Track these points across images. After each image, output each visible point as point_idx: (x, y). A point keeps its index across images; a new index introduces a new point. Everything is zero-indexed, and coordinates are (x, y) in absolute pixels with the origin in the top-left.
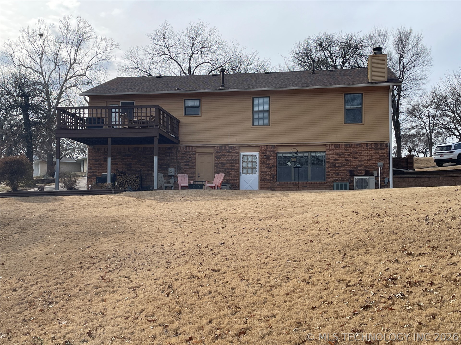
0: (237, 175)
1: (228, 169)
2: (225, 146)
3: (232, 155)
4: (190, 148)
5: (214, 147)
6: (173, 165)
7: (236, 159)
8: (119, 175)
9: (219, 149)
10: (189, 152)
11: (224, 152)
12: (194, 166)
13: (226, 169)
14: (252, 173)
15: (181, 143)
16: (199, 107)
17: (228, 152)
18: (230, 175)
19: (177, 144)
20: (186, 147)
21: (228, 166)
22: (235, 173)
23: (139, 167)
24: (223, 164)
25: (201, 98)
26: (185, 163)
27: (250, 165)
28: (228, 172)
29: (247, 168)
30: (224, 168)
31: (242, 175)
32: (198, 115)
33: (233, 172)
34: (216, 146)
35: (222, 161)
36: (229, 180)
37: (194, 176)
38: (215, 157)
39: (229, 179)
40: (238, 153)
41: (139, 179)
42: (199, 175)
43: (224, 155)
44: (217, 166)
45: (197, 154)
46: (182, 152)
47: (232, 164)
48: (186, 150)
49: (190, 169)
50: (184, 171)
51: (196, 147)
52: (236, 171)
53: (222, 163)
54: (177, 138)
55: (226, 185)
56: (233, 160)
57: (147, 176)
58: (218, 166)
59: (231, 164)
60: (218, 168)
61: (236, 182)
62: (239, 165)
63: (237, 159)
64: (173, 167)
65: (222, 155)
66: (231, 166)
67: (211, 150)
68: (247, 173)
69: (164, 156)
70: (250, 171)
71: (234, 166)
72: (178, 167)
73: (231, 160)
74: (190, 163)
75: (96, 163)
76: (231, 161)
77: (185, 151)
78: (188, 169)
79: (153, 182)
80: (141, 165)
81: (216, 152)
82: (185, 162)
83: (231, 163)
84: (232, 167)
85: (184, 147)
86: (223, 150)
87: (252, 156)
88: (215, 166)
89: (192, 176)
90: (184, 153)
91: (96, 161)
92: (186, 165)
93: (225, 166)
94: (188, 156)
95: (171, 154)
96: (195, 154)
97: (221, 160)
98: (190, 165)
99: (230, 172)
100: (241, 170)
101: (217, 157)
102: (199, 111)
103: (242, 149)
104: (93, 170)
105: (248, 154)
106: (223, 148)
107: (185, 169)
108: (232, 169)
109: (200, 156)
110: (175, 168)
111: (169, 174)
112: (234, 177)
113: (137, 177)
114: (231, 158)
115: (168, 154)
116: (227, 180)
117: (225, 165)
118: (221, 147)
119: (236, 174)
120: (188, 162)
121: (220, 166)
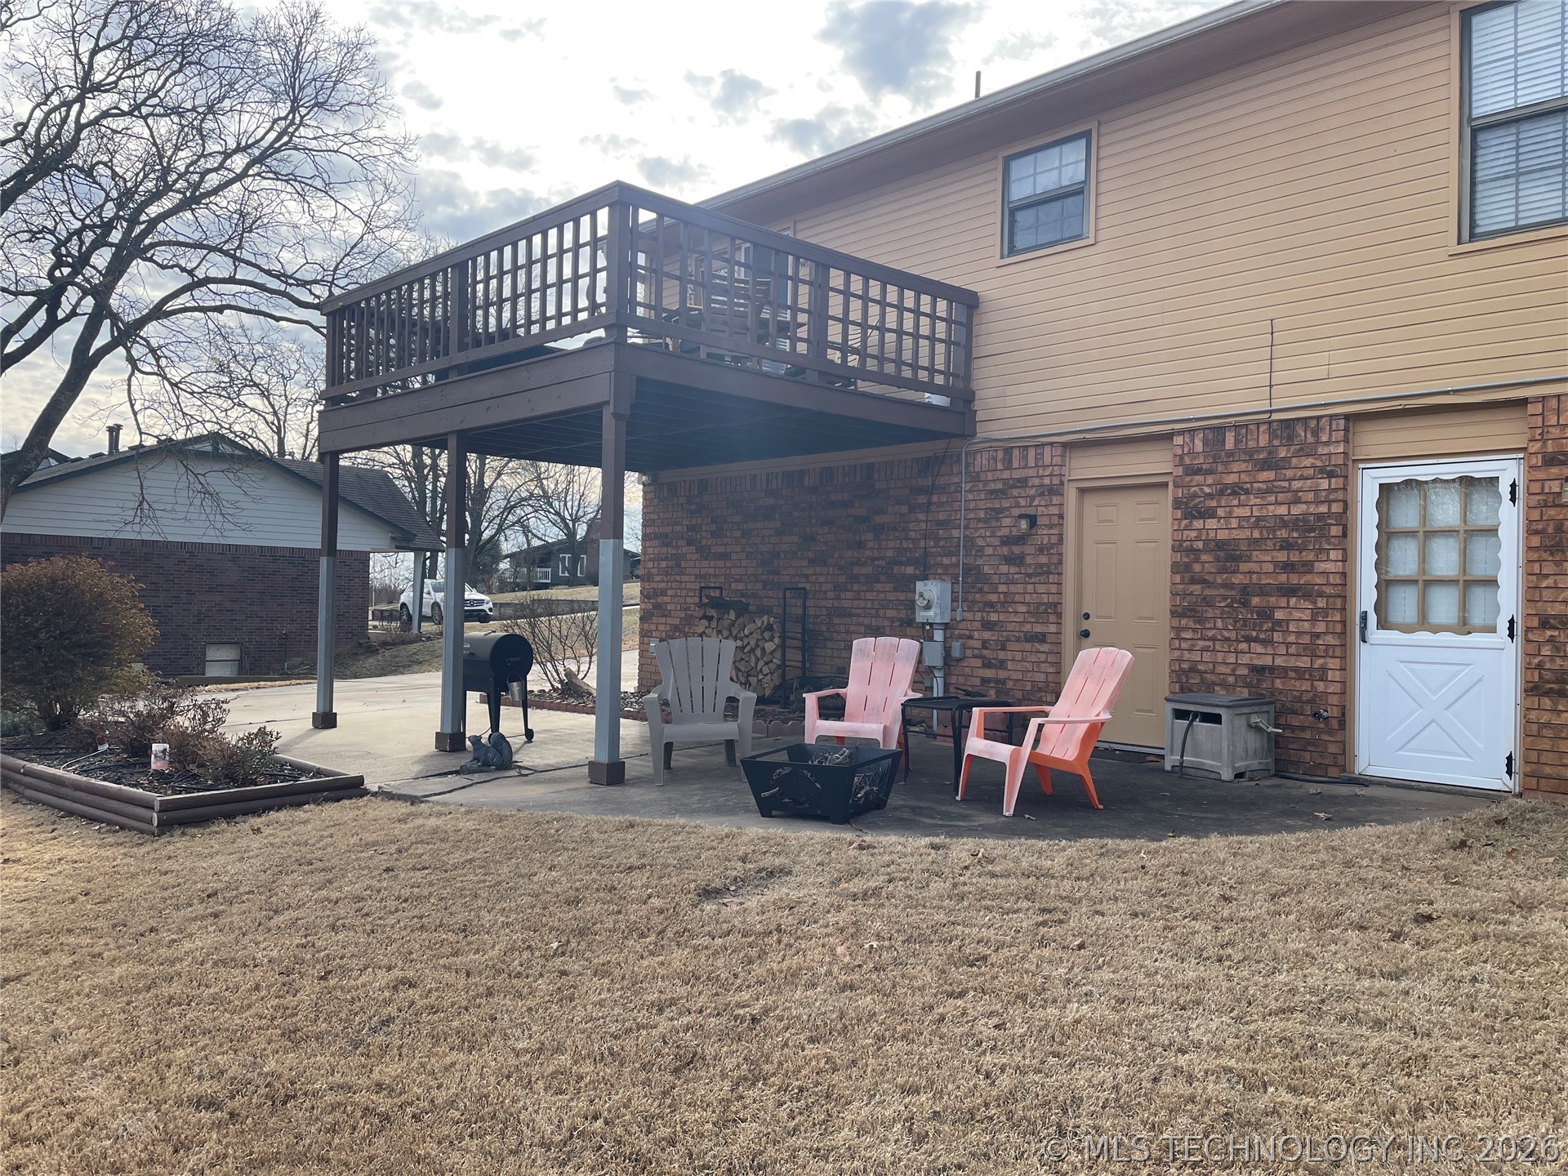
0: (1330, 640)
1: (1263, 591)
2: (1242, 426)
3: (1296, 485)
4: (1032, 453)
5: (1168, 437)
6: (946, 561)
7: (1320, 517)
9: (1199, 446)
10: (1023, 482)
11: (1235, 467)
12: (1051, 570)
13: (1246, 591)
14: (1464, 626)
15: (982, 432)
16: (1077, 191)
17: (1265, 465)
18: (1277, 637)
19: (963, 436)
20: (1008, 451)
21: (1263, 565)
22: (1313, 620)
23: (806, 571)
24: (1229, 554)
25: (1093, 126)
26: (1005, 550)
27: (1445, 559)
28: (1266, 614)
29: (1426, 584)
30: (1237, 579)
31: (1375, 634)
32: (1079, 237)
33: (1297, 614)
34: (1181, 432)
35: (1222, 535)
36: (1272, 669)
37: (1053, 628)
38: (1177, 504)
39: (1268, 661)
40: (1342, 473)
42: (1086, 625)
43: (1237, 490)
44: (1188, 567)
45: (1071, 494)
46: (986, 482)
47: (1295, 557)
48: (1009, 466)
49: (1030, 588)
50: (994, 598)
51: (1065, 445)
52: (1321, 603)
53: (1221, 545)
54: (964, 400)
55: (1216, 719)
56: (1295, 523)
57: (836, 620)
58: (1197, 567)
59: (1282, 556)
60: (1193, 581)
61: (1320, 686)
62: (1347, 557)
63: (1329, 514)
64: (946, 573)
65: (1221, 493)
66: (1288, 567)
67: (1155, 463)
68: (1423, 623)
69: (904, 509)
70: (1444, 605)
71: (1307, 567)
72: (967, 571)
73: (1282, 522)
74: (1029, 549)
75: (664, 550)
76: (1283, 533)
77: (1006, 475)
78: (1019, 588)
79: (844, 654)
80: (812, 562)
81: (1180, 471)
82: (1006, 541)
83: (1287, 545)
84: (1294, 579)
85: (1000, 455)
86: (1230, 454)
87: (1467, 482)
88: (1176, 568)
89: (1039, 628)
90: (999, 486)
91: (666, 545)
92: (1009, 560)
93: (1244, 567)
94: (1018, 506)
95: (935, 498)
96: (1055, 490)
97: (1211, 523)
98: (1029, 560)
99: (1279, 615)
100: (1366, 597)
101: (1190, 509)
102: (1082, 214)
103: (1373, 440)
104: (655, 585)
105: (1423, 472)
106: (1230, 442)
107: (1002, 588)
108: (1289, 591)
109: (1090, 501)
110: (955, 583)
111: (921, 616)
112: (1311, 651)
114: (1282, 510)
115: (922, 499)
116: (1254, 669)
117: (1237, 559)
118: (1215, 432)
119: (1321, 627)
120: (1021, 539)
121: (1206, 564)
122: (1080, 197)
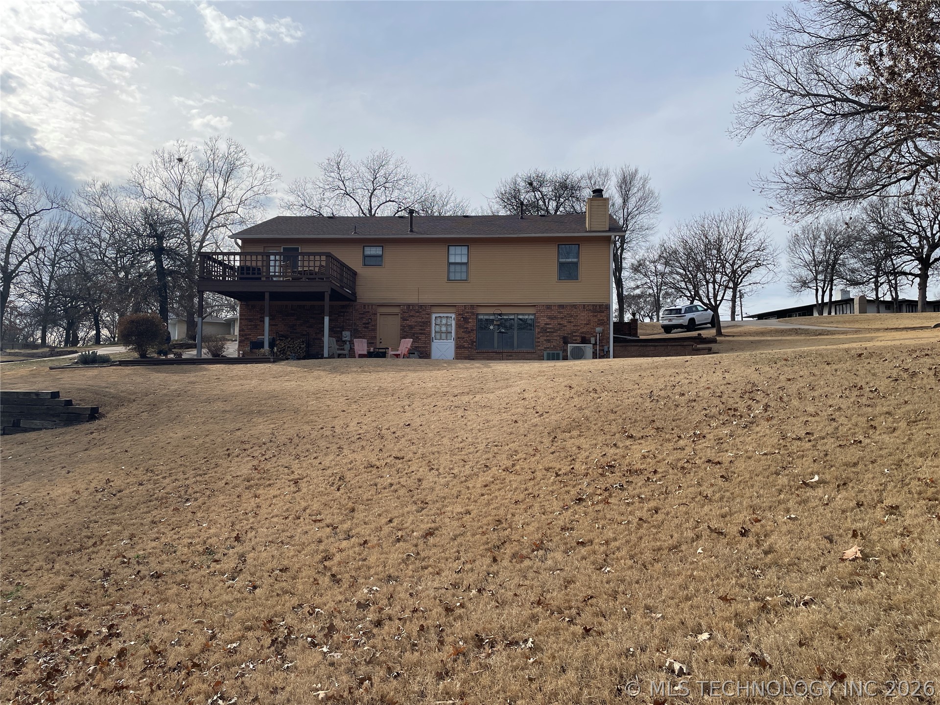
0: (428, 342)
1: (417, 333)
2: (413, 305)
3: (423, 316)
4: (370, 306)
5: (400, 306)
6: (349, 327)
7: (426, 321)
8: (280, 340)
9: (405, 308)
10: (368, 312)
11: (412, 312)
12: (374, 330)
13: (414, 334)
14: (446, 339)
15: (358, 301)
16: (381, 256)
17: (417, 312)
18: (419, 341)
19: (352, 301)
20: (365, 305)
21: (417, 329)
22: (426, 338)
23: (306, 329)
24: (411, 327)
25: (384, 245)
26: (364, 326)
27: (444, 329)
28: (417, 337)
29: (441, 332)
30: (412, 332)
31: (434, 341)
32: (381, 265)
33: (423, 337)
34: (402, 305)
35: (409, 324)
36: (418, 347)
37: (375, 341)
38: (401, 318)
39: (418, 345)
40: (429, 314)
41: (305, 345)
42: (381, 341)
43: (412, 316)
44: (403, 329)
45: (378, 314)
46: (359, 311)
47: (422, 328)
48: (365, 308)
49: (370, 333)
50: (361, 335)
51: (377, 305)
52: (427, 336)
53: (409, 326)
54: (354, 294)
55: (414, 353)
56: (423, 322)
57: (316, 341)
58: (405, 329)
59: (420, 328)
60: (404, 332)
62: (431, 328)
63: (428, 321)
64: (348, 330)
65: (410, 316)
66: (421, 330)
67: (396, 310)
68: (441, 339)
69: (337, 316)
70: (444, 336)
71: (424, 330)
72: (354, 330)
73: (420, 322)
76: (420, 324)
77: (364, 310)
78: (368, 333)
79: (322, 348)
80: (308, 327)
81: (402, 312)
82: (364, 324)
83: (421, 326)
84: (422, 332)
85: (363, 306)
86: (411, 310)
87: (447, 317)
88: (401, 330)
89: (372, 341)
90: (362, 312)
91: (249, 322)
92: (365, 328)
93: (414, 330)
94: (367, 317)
95: (346, 314)
96: (376, 314)
97: (408, 322)
98: (370, 328)
99: (420, 338)
100: (433, 335)
101: (404, 319)
102: (382, 260)
103: (434, 309)
104: (246, 333)
105: (442, 315)
106: (411, 307)
107: (363, 333)
108: (421, 334)
109: (382, 316)
110: (351, 332)
111: (344, 339)
112: (425, 343)
113: (303, 342)
114: (420, 320)
115: (342, 314)
116: (415, 347)
117: (413, 328)
118: (409, 306)
119: (427, 340)
120: (368, 324)
121: (407, 329)
122: (380, 259)
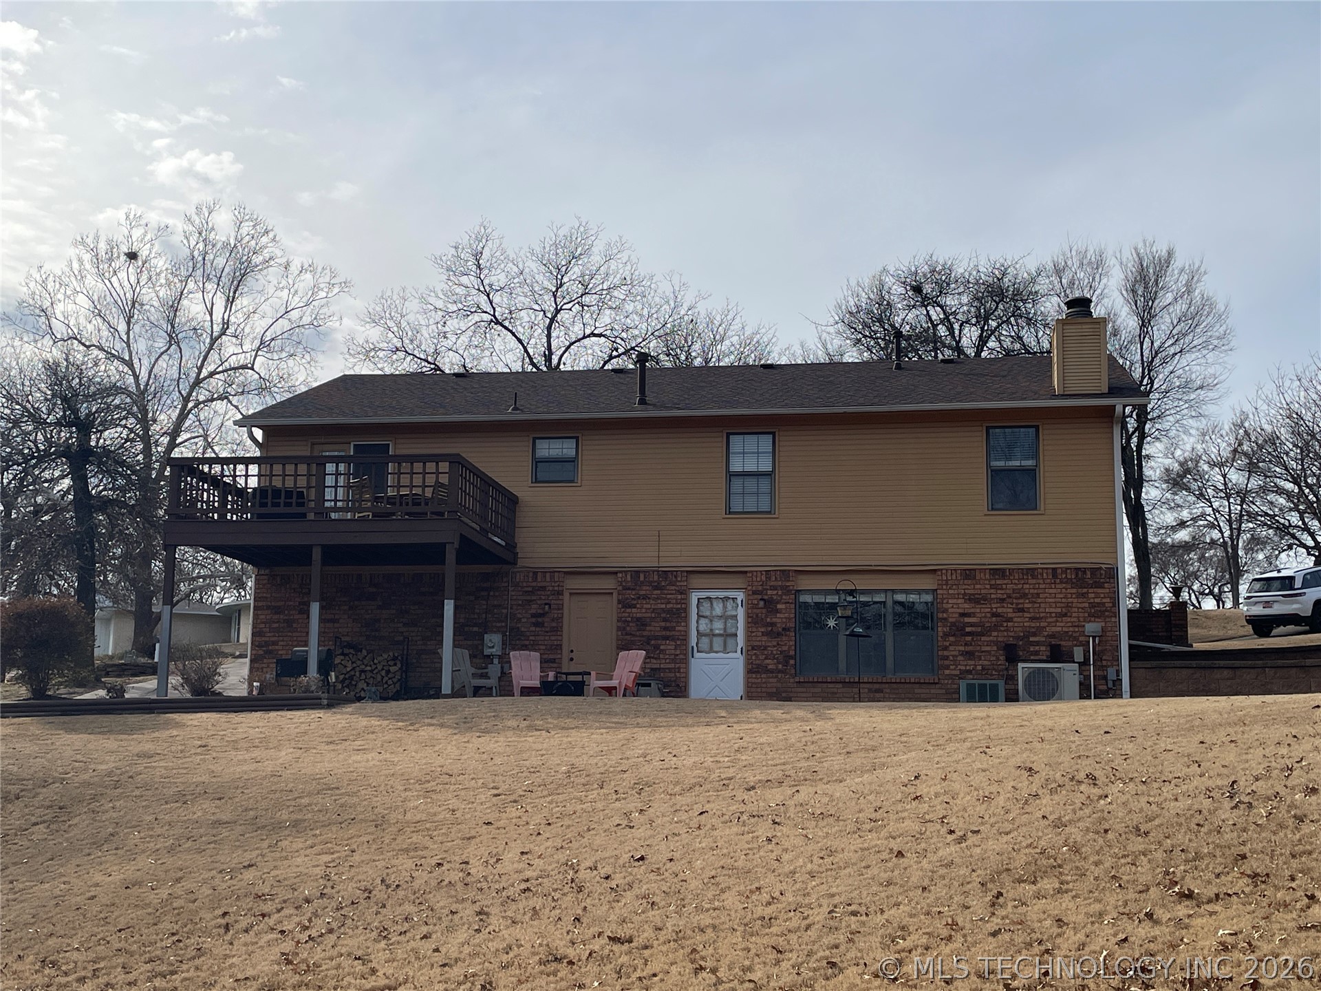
0: (682, 656)
1: (656, 638)
2: (647, 572)
3: (669, 596)
4: (548, 575)
5: (616, 573)
6: (499, 625)
7: (678, 609)
8: (343, 654)
9: (629, 578)
10: (544, 588)
11: (644, 588)
12: (557, 630)
13: (649, 639)
14: (725, 651)
15: (520, 563)
16: (573, 461)
17: (656, 588)
18: (661, 656)
19: (508, 563)
20: (535, 573)
21: (655, 628)
22: (675, 649)
23: (400, 630)
24: (641, 623)
25: (580, 435)
26: (534, 620)
27: (718, 626)
28: (657, 647)
29: (711, 635)
30: (645, 633)
31: (697, 655)
32: (572, 481)
33: (668, 647)
34: (621, 572)
35: (638, 615)
36: (659, 669)
37: (559, 656)
38: (619, 602)
39: (658, 666)
40: (684, 593)
41: (399, 665)
42: (572, 655)
43: (645, 597)
44: (624, 629)
45: (566, 595)
46: (523, 587)
47: (668, 624)
48: (535, 579)
49: (547, 638)
50: (527, 643)
51: (565, 572)
52: (678, 643)
53: (638, 619)
54: (511, 547)
55: (649, 685)
56: (669, 611)
57: (423, 656)
58: (628, 628)
59: (663, 624)
60: (627, 634)
61: (678, 675)
62: (687, 626)
63: (682, 608)
64: (498, 630)
65: (639, 598)
66: (666, 629)
67: (608, 583)
68: (711, 650)
69: (472, 598)
70: (717, 643)
71: (673, 628)
72: (512, 629)
73: (663, 611)
74: (546, 620)
75: (276, 617)
76: (663, 615)
77: (534, 584)
78: (542, 638)
79: (438, 674)
80: (405, 625)
81: (620, 588)
82: (533, 616)
83: (665, 620)
84: (668, 633)
85: (531, 574)
86: (642, 582)
87: (726, 599)
88: (619, 629)
89: (551, 657)
90: (530, 589)
91: (276, 613)
92: (536, 624)
93: (648, 628)
94: (540, 599)
95: (492, 593)
96: (560, 593)
97: (634, 610)
98: (546, 624)
99: (662, 647)
100: (693, 641)
101: (625, 604)
102: (575, 470)
103: (695, 581)
104: (267, 639)
105: (713, 594)
106: (642, 576)
107: (531, 638)
108: (666, 638)
109: (575, 598)
110: (504, 635)
111: (487, 652)
112: (674, 661)
113: (395, 659)
114: (663, 606)
115: (484, 593)
116: (652, 669)
117: (646, 625)
118: (636, 573)
119: (678, 652)
120: (542, 615)
121: (632, 628)
122: (569, 466)
